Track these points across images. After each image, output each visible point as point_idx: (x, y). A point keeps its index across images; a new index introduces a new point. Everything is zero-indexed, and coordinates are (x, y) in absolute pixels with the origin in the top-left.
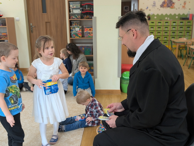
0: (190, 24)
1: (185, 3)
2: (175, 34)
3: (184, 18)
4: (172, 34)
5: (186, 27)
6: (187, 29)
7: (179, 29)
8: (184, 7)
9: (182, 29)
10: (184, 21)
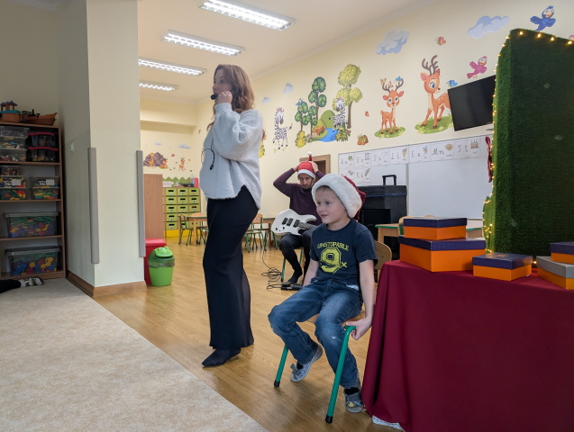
0: (195, 193)
1: (183, 161)
3: (186, 185)
5: (191, 198)
6: (192, 202)
7: (180, 202)
8: (181, 167)
9: (184, 202)
10: (185, 189)
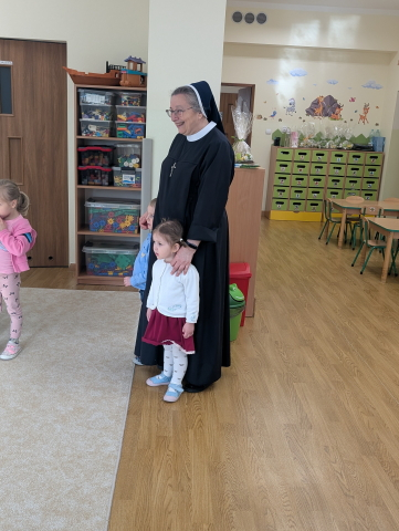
0: (376, 162)
1: (366, 109)
2: (339, 185)
4: (332, 185)
5: (367, 168)
6: (368, 174)
8: (363, 118)
9: (356, 173)
